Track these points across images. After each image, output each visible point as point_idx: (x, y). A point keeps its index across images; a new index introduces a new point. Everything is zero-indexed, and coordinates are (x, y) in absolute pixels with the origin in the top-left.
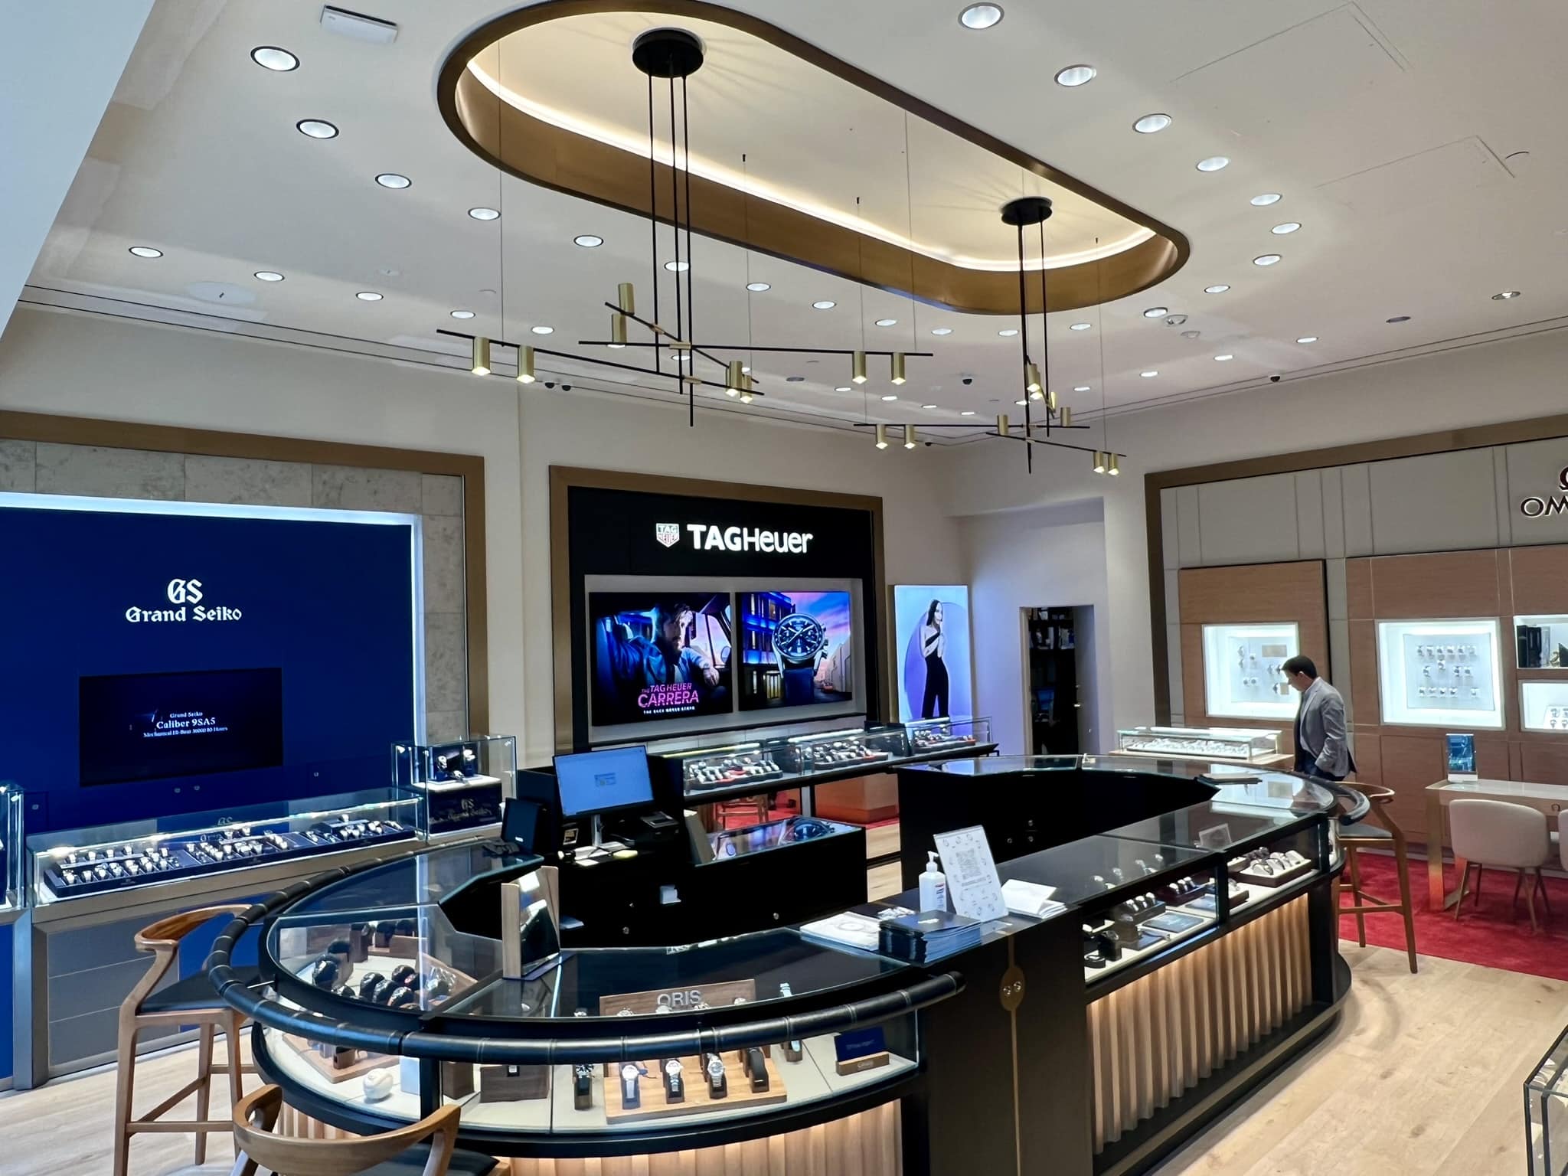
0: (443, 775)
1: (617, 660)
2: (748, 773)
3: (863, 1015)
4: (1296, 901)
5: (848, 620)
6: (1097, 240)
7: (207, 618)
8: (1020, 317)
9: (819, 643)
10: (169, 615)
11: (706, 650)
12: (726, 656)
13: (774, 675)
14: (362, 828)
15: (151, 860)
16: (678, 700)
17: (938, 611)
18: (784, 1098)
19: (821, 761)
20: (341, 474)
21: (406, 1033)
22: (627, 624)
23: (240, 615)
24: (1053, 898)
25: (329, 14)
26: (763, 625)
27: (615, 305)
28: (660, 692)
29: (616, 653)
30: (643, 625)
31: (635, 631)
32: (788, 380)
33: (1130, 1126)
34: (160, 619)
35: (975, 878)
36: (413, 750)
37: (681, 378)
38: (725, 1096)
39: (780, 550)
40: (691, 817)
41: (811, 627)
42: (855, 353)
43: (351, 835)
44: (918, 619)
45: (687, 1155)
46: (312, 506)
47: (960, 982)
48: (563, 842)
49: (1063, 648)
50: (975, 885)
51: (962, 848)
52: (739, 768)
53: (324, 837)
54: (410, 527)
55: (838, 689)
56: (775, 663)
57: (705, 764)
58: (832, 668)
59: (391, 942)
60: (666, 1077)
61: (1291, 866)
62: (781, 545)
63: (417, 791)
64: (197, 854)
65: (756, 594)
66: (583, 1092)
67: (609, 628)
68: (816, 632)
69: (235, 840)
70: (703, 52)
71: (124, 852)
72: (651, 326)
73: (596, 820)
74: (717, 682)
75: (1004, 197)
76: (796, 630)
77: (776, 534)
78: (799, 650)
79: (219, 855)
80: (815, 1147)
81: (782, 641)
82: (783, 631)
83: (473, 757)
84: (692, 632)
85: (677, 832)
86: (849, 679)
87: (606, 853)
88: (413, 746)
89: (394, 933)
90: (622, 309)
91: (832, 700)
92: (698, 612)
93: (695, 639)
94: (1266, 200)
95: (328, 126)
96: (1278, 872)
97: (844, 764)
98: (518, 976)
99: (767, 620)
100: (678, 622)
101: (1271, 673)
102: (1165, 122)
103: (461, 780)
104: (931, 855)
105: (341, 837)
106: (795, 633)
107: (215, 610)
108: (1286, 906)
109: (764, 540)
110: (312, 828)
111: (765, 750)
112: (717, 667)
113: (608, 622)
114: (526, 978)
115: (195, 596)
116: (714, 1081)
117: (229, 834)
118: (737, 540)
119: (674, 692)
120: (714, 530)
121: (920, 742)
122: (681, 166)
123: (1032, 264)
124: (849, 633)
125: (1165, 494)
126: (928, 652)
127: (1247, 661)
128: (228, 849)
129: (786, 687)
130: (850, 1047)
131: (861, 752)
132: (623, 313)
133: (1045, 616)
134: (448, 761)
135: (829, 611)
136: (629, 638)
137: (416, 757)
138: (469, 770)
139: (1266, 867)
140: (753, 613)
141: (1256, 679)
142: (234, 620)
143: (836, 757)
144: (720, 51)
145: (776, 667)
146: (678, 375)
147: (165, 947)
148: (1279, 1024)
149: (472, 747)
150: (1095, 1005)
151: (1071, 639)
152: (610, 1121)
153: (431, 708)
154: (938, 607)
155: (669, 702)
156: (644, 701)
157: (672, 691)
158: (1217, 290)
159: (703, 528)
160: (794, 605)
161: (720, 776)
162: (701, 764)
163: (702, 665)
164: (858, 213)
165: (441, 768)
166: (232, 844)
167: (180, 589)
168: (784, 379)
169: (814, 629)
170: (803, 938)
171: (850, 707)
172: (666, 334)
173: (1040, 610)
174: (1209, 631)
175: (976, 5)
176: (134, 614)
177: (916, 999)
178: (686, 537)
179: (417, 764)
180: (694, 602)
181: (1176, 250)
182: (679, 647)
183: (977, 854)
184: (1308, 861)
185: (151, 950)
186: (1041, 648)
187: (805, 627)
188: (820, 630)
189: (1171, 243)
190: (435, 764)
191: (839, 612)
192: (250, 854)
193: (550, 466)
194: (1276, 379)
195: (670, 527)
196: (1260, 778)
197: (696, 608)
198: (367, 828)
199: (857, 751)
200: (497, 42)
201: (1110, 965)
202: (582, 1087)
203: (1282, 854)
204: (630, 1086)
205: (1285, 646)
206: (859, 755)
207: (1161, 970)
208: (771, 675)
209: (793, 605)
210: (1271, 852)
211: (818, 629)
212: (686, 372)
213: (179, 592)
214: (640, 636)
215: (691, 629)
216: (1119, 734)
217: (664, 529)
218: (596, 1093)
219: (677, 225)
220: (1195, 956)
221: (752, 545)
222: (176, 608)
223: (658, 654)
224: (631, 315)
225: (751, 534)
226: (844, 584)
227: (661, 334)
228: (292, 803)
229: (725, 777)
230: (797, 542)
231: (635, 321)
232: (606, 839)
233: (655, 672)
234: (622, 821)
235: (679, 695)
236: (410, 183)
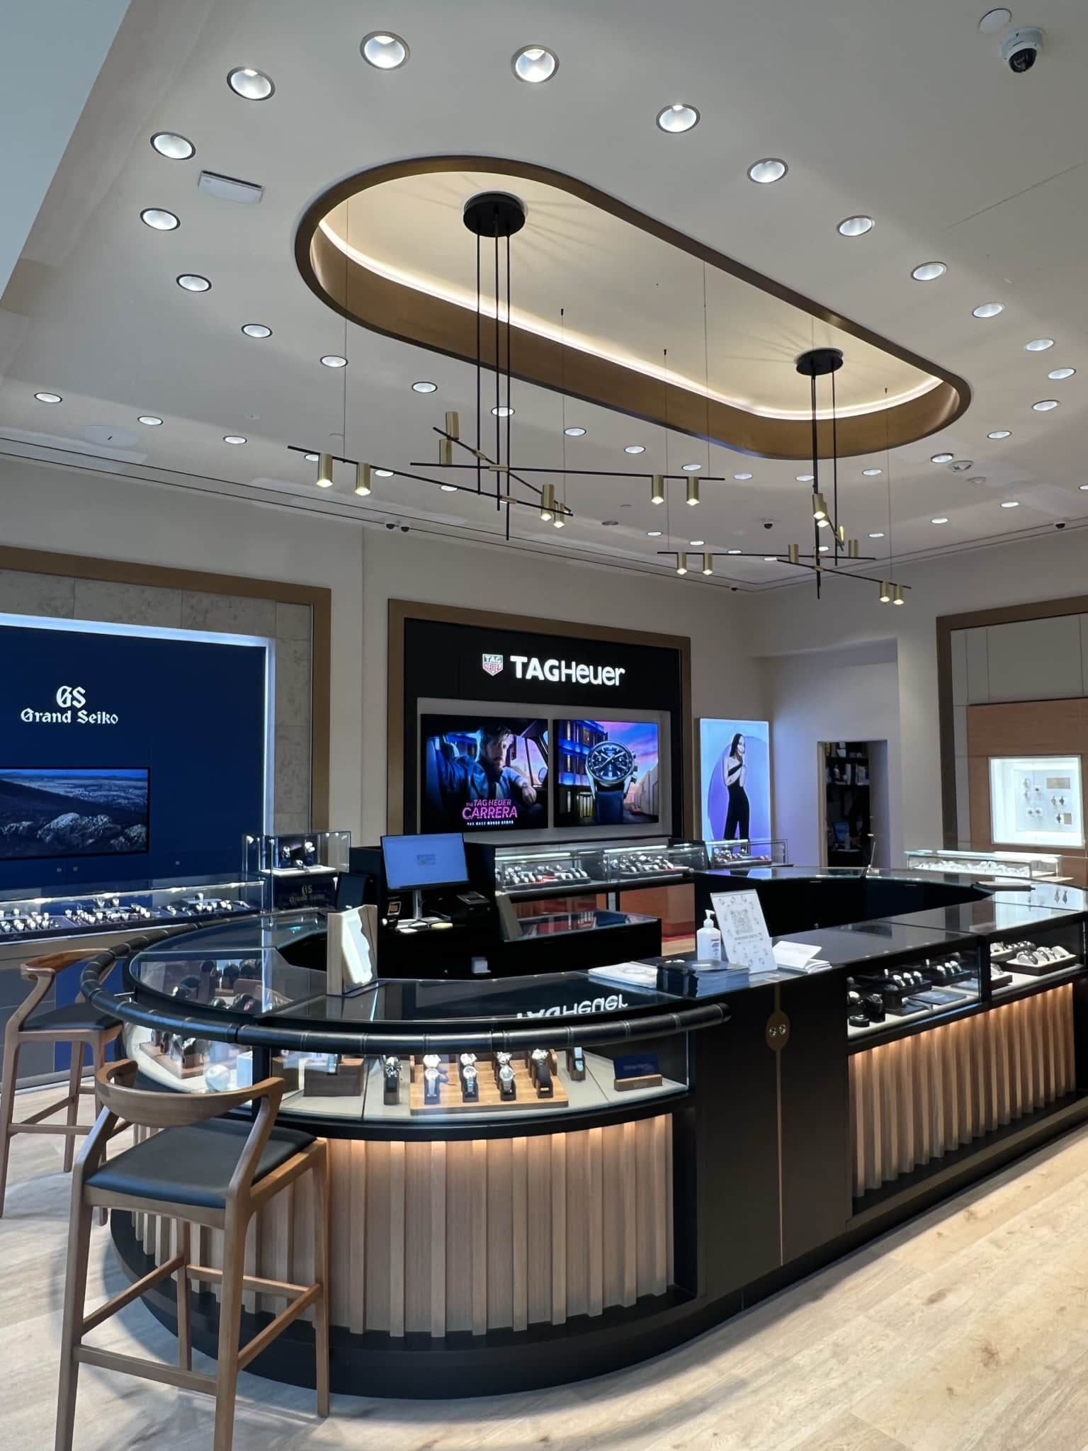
0: (287, 863)
1: (444, 776)
2: (559, 878)
3: (635, 1031)
4: (1060, 989)
5: (657, 749)
6: (886, 389)
7: (88, 721)
8: (811, 462)
9: (629, 768)
10: (57, 717)
11: (525, 770)
12: (543, 776)
13: (587, 796)
14: (215, 905)
15: (35, 921)
16: (499, 815)
17: (741, 744)
18: (565, 1104)
19: (627, 871)
20: (206, 600)
21: (241, 1026)
22: (454, 743)
23: (117, 720)
24: (817, 957)
25: (205, 178)
26: (578, 750)
27: (441, 430)
28: (483, 806)
29: (443, 769)
30: (469, 746)
31: (461, 750)
32: (603, 524)
33: (891, 1177)
34: (49, 720)
35: (748, 934)
36: (261, 840)
37: (499, 497)
38: (514, 1099)
39: (595, 682)
40: (501, 896)
41: (622, 754)
42: (654, 477)
43: (205, 910)
44: (723, 749)
45: (480, 1145)
46: (181, 627)
47: (726, 1013)
48: (387, 913)
49: (860, 784)
50: (747, 940)
51: (735, 908)
52: (550, 874)
53: (181, 911)
54: (264, 648)
55: (646, 811)
56: (588, 785)
57: (520, 869)
58: (640, 792)
59: (235, 983)
60: (463, 1080)
61: (1056, 958)
62: (596, 677)
63: (263, 875)
64: (74, 919)
65: (572, 722)
66: (391, 1089)
67: (438, 746)
68: (626, 758)
69: (105, 910)
70: (525, 214)
71: (12, 913)
72: (474, 452)
73: (417, 897)
74: (534, 800)
75: (798, 349)
76: (607, 755)
77: (591, 667)
78: (610, 774)
79: (92, 919)
80: (593, 1150)
81: (595, 765)
82: (595, 756)
83: (313, 849)
84: (512, 754)
85: (489, 909)
86: (656, 800)
87: (425, 924)
88: (261, 835)
89: (238, 977)
90: (449, 434)
91: (639, 821)
92: (519, 735)
93: (514, 760)
94: (1040, 347)
95: (201, 280)
96: (1042, 963)
97: (649, 875)
98: (340, 993)
99: (581, 745)
100: (500, 744)
101: (1054, 804)
102: (941, 270)
103: (302, 869)
104: (708, 912)
105: (196, 910)
106: (606, 759)
107: (96, 715)
108: (1050, 992)
109: (580, 673)
110: (173, 904)
111: (576, 857)
112: (534, 786)
113: (437, 741)
114: (348, 995)
115: (80, 702)
116: (504, 1085)
117: (101, 904)
118: (556, 671)
119: (495, 807)
120: (535, 662)
121: (719, 860)
122: (503, 318)
123: (824, 414)
124: (657, 761)
125: (956, 636)
126: (731, 780)
127: (1032, 792)
128: (100, 916)
129: (598, 806)
130: (627, 1068)
131: (664, 865)
132: (449, 438)
133: (843, 753)
134: (290, 852)
135: (641, 740)
136: (456, 756)
137: (264, 847)
138: (310, 860)
139: (1031, 957)
140: (569, 739)
141: (1040, 809)
142: (111, 723)
143: (641, 869)
144: (539, 212)
145: (588, 789)
146: (496, 494)
147: (44, 973)
148: (1042, 1104)
149: (313, 839)
150: (859, 1057)
151: (867, 776)
152: (413, 1112)
153: (278, 810)
154: (741, 740)
155: (491, 816)
156: (468, 813)
157: (493, 806)
158: (1000, 435)
159: (525, 659)
160: (607, 733)
161: (533, 879)
162: (517, 868)
163: (521, 784)
164: (665, 365)
165: (285, 857)
166: (104, 913)
167: (67, 694)
168: (600, 523)
169: (624, 756)
170: (591, 980)
171: (656, 829)
172: (487, 460)
173: (837, 745)
174: (996, 764)
175: (764, 161)
176: (28, 715)
177: (685, 1022)
178: (509, 667)
179: (264, 853)
180: (516, 726)
181: (958, 396)
182: (501, 767)
183: (750, 914)
184: (1072, 956)
185: (33, 977)
186: (838, 783)
187: (616, 753)
188: (630, 756)
189: (954, 391)
190: (280, 854)
191: (647, 742)
192: (118, 921)
193: (389, 600)
194: (1061, 526)
195: (495, 658)
196: (1033, 886)
197: (517, 732)
198: (219, 905)
199: (660, 864)
200: (345, 201)
201: (873, 1026)
202: (391, 1085)
203: (1048, 949)
204: (432, 1084)
205: (1069, 779)
206: (661, 867)
207: (924, 1034)
208: (584, 796)
209: (605, 732)
210: (1038, 946)
211: (628, 756)
212: (503, 492)
213: (66, 698)
214: (466, 754)
215: (512, 751)
216: (906, 855)
217: (490, 659)
218: (402, 1094)
219: (498, 370)
220: (959, 1025)
221: (569, 677)
222: (63, 711)
223: (481, 772)
224: (456, 440)
225: (568, 666)
226: (654, 715)
227: (483, 459)
228: (155, 881)
229: (537, 880)
230: (610, 676)
231: (459, 446)
232: (425, 914)
233: (479, 789)
234: (441, 899)
235: (499, 810)
236: (271, 333)
